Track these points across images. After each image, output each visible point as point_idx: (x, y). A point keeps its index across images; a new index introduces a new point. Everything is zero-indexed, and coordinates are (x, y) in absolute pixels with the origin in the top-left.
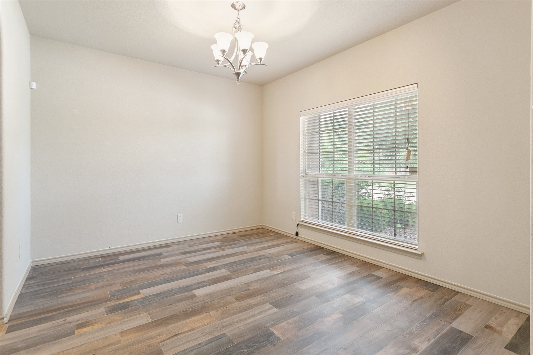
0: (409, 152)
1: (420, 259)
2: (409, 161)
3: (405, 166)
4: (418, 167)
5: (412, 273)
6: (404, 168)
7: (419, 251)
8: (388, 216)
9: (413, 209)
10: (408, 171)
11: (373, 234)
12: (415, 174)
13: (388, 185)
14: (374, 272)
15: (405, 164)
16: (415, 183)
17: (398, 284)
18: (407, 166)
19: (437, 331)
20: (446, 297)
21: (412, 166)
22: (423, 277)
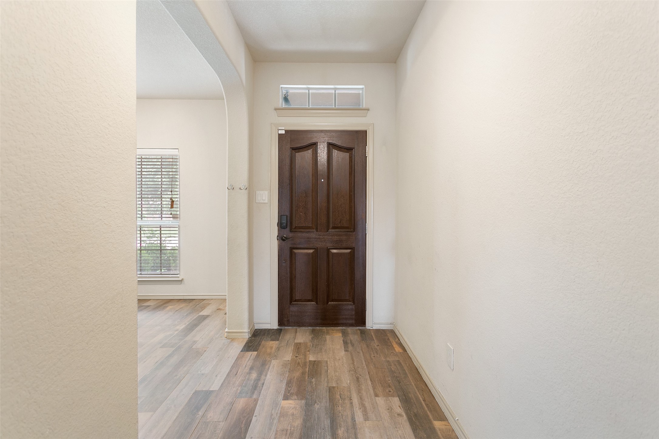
0: (173, 202)
1: (181, 284)
2: (172, 209)
3: (170, 213)
4: (179, 213)
5: (175, 297)
6: (169, 214)
7: (180, 278)
8: (152, 262)
9: (175, 252)
10: (172, 217)
11: (141, 273)
12: (177, 219)
13: (150, 232)
14: (143, 304)
15: (170, 211)
16: (177, 226)
17: (164, 306)
18: (171, 213)
19: (191, 319)
20: (197, 303)
21: (175, 213)
22: (183, 297)
